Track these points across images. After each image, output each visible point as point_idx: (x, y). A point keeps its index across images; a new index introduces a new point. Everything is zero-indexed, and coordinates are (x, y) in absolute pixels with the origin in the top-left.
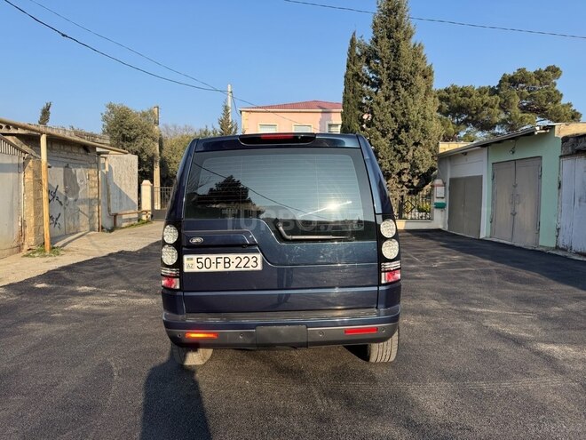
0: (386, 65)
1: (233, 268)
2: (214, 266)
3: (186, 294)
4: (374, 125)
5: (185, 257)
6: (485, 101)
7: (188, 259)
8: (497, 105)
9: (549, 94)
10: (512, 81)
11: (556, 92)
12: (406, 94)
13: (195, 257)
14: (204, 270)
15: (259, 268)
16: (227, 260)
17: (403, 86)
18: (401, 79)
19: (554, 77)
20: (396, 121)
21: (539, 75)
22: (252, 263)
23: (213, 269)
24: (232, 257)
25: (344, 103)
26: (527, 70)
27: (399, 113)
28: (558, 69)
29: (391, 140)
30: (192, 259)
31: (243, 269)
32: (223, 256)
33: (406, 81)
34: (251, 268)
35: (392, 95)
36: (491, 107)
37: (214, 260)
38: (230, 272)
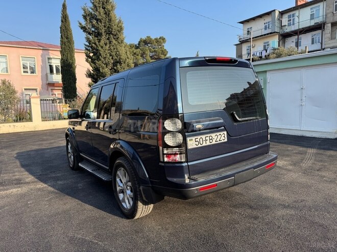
0: (103, 24)
1: (214, 142)
2: (204, 142)
3: (189, 164)
4: (100, 60)
5: (188, 139)
6: (134, 52)
7: (190, 140)
8: (140, 55)
9: (162, 51)
10: (146, 42)
11: (165, 50)
12: (116, 43)
13: (194, 138)
14: (200, 145)
15: (226, 140)
16: (211, 138)
17: (114, 38)
18: (112, 34)
19: (163, 42)
20: (112, 58)
21: (157, 41)
22: (223, 138)
23: (204, 144)
24: (213, 135)
25: (62, 45)
26: (151, 37)
27: (114, 54)
28: (165, 39)
29: (110, 70)
30: (192, 140)
31: (219, 142)
32: (209, 135)
33: (115, 36)
34: (223, 141)
35: (108, 42)
36: (137, 55)
37: (204, 139)
38: (212, 145)
